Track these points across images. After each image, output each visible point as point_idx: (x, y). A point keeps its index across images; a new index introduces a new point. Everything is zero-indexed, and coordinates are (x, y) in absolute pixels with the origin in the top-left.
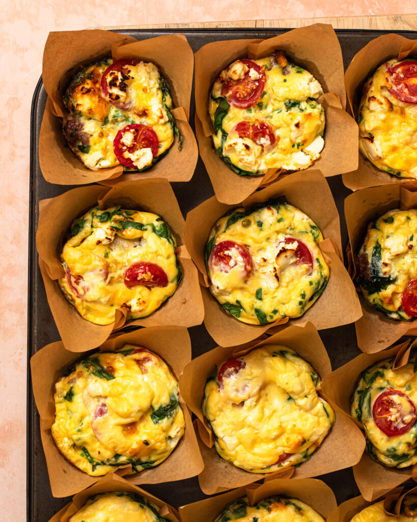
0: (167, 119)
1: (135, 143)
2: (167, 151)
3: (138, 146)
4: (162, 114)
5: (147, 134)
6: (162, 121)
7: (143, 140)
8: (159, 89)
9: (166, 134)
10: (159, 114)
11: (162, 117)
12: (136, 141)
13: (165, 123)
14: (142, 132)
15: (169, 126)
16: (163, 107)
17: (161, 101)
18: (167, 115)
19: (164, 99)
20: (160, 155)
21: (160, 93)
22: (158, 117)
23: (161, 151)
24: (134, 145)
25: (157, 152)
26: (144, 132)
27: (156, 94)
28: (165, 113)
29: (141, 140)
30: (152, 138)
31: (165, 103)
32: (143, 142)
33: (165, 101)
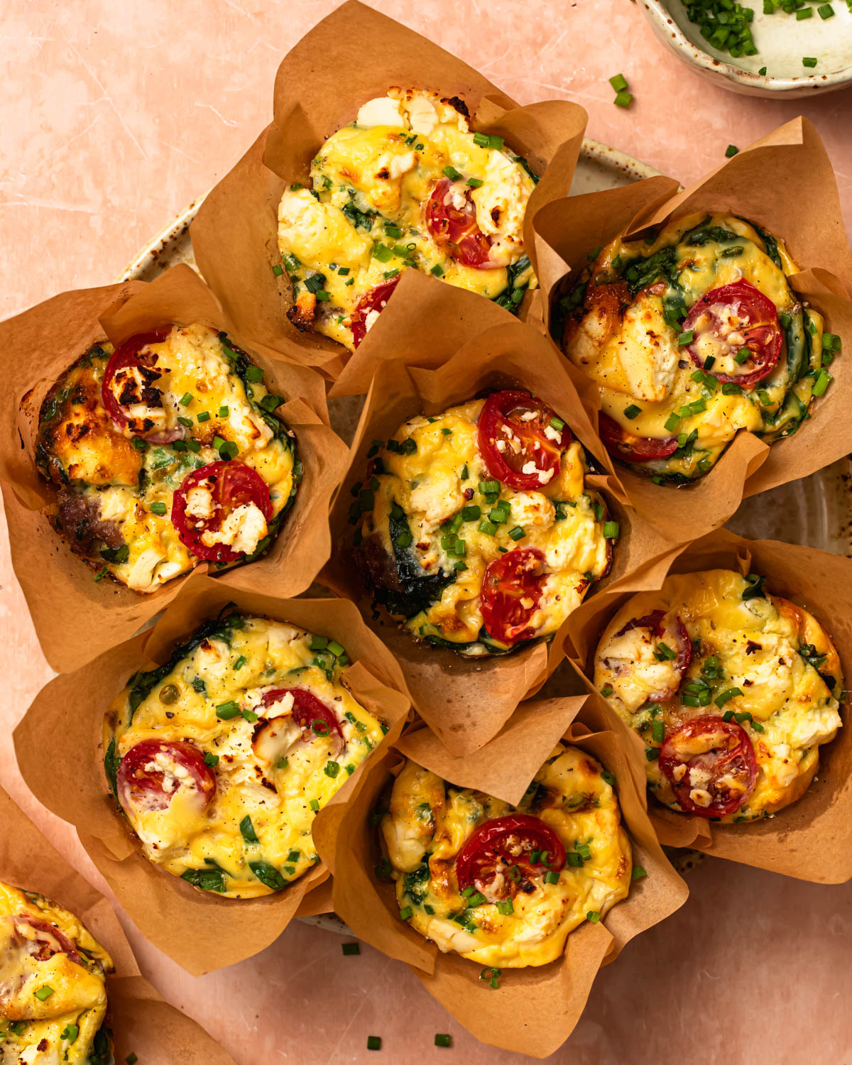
0: (268, 433)
1: (219, 506)
2: (292, 501)
3: (226, 509)
4: (255, 428)
5: (236, 477)
6: (261, 443)
7: (233, 494)
8: (230, 374)
9: (277, 468)
10: (250, 431)
11: (257, 435)
12: (219, 503)
13: (270, 443)
14: (225, 478)
15: (278, 446)
16: (252, 411)
17: (244, 398)
18: (267, 423)
19: (249, 392)
20: (281, 513)
21: (236, 381)
22: (248, 437)
23: (279, 503)
24: (217, 511)
25: (272, 509)
26: (229, 477)
27: (227, 386)
28: (260, 422)
29: (227, 496)
30: (249, 482)
31: (254, 399)
32: (234, 499)
33: (252, 395)
